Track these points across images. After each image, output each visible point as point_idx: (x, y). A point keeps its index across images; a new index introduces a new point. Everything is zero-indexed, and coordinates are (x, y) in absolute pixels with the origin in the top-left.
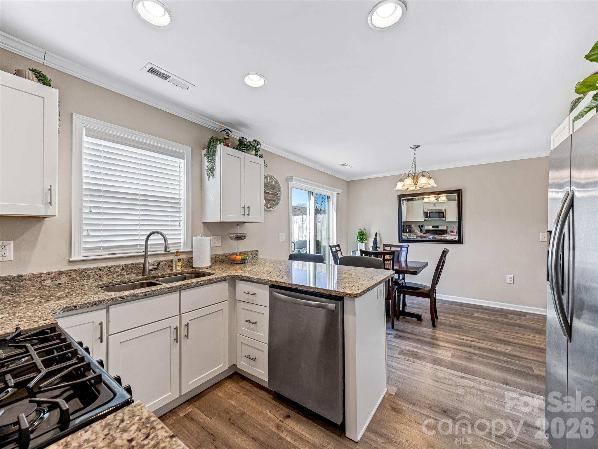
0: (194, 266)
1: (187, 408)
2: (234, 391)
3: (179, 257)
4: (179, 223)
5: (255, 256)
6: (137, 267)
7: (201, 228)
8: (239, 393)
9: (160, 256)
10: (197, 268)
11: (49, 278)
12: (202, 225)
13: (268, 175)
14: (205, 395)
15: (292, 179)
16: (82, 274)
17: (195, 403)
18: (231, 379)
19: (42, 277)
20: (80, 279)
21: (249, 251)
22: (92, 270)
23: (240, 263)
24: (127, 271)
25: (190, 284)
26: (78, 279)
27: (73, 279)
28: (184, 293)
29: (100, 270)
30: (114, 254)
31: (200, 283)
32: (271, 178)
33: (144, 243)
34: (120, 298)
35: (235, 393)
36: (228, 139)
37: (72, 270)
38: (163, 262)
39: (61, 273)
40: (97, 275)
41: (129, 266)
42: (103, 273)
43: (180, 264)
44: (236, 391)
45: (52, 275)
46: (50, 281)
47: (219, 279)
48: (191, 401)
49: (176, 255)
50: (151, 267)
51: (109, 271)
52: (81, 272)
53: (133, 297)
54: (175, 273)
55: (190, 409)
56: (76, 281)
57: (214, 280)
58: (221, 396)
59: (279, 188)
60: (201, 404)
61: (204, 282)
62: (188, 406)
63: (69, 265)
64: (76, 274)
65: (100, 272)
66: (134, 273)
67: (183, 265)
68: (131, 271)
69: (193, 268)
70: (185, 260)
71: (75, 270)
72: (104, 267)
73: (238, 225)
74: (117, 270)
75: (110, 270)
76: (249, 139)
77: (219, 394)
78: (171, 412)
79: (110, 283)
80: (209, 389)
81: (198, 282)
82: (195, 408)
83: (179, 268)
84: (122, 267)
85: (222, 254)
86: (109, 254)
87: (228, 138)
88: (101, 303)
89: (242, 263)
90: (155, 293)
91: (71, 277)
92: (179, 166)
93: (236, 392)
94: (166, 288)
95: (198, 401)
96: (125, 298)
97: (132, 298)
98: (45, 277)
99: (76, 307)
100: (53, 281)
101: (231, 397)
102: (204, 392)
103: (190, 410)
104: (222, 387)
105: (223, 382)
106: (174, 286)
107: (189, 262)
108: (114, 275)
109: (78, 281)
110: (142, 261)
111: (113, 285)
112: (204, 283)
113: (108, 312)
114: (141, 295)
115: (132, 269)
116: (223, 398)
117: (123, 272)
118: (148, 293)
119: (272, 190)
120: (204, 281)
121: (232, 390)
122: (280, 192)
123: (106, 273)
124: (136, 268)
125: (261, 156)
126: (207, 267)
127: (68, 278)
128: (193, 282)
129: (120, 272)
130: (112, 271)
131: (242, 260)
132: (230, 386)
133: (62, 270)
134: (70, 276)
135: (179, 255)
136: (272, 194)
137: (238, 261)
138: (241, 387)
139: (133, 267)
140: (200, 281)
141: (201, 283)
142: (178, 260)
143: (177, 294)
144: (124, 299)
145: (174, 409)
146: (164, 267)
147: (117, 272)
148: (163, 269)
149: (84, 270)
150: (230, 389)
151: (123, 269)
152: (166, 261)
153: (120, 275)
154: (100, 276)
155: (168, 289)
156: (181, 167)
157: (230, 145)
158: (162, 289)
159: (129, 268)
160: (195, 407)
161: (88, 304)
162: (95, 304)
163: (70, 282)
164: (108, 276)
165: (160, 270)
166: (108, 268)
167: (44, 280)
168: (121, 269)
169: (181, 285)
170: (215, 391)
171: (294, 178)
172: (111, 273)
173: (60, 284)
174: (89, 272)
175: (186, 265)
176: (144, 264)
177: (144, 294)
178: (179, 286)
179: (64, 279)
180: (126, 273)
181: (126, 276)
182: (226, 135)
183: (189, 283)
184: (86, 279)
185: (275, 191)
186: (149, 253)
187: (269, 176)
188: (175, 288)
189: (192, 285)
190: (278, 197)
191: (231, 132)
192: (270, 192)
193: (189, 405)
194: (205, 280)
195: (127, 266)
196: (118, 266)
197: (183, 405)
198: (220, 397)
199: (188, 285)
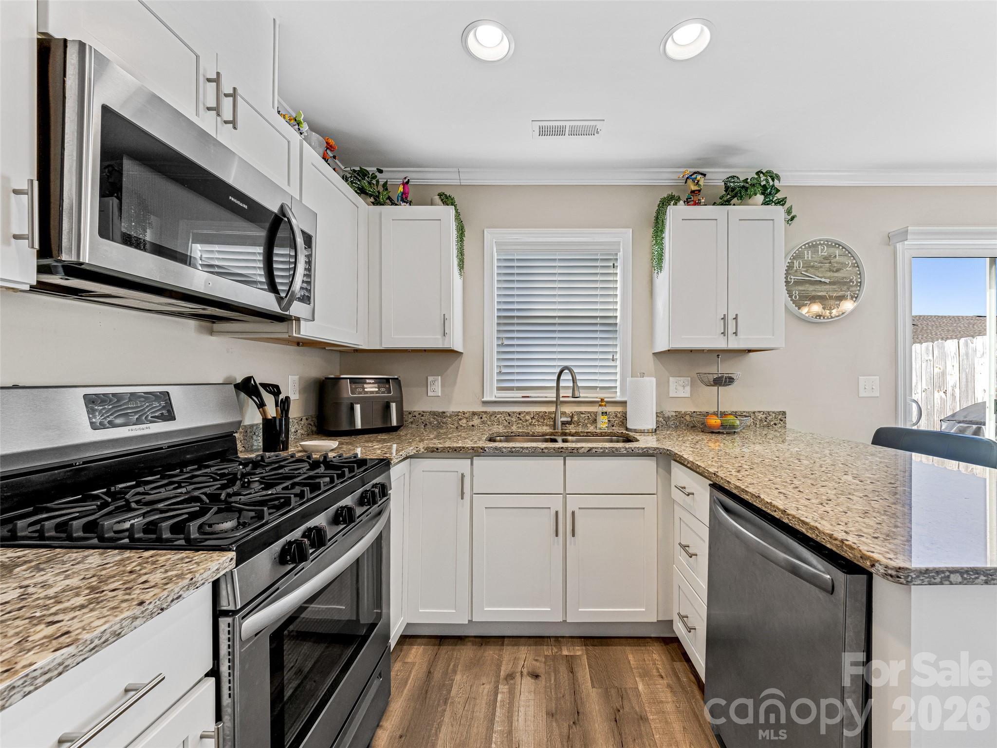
0: (629, 426)
1: (577, 648)
2: (657, 669)
3: (605, 409)
4: (613, 356)
5: (775, 424)
6: (551, 418)
7: (650, 363)
8: (662, 677)
9: (582, 404)
10: (630, 430)
11: (464, 417)
12: (651, 358)
13: (820, 240)
14: (612, 645)
15: (903, 235)
16: (493, 418)
17: (590, 648)
18: (665, 645)
19: (459, 416)
20: (490, 423)
21: (759, 412)
22: (501, 414)
23: (719, 433)
24: (539, 421)
25: (578, 449)
26: (489, 423)
27: (483, 423)
28: (570, 461)
29: (509, 415)
30: (528, 397)
31: (594, 450)
32: (827, 245)
33: (555, 384)
34: (481, 449)
35: (655, 672)
36: (699, 191)
37: (483, 412)
38: (584, 414)
39: (474, 414)
40: (506, 421)
41: (541, 414)
42: (512, 419)
43: (605, 419)
44: (660, 670)
45: (467, 415)
46: (464, 421)
47: (633, 451)
48: (588, 642)
49: (600, 405)
50: (564, 419)
51: (518, 418)
52: (491, 415)
53: (496, 451)
54: (596, 432)
55: (579, 651)
56: (487, 426)
57: (622, 450)
58: (632, 662)
59: (857, 265)
60: (597, 655)
61: (602, 450)
62: (579, 646)
63: (483, 406)
64: (486, 417)
65: (509, 418)
66: (547, 425)
67: (616, 422)
68: (542, 421)
69: (627, 429)
70: (619, 415)
71: (485, 412)
72: (514, 413)
73: (718, 355)
74: (528, 417)
75: (520, 417)
76: (746, 174)
77: (631, 657)
78: (557, 638)
79: (512, 433)
80: (623, 640)
81: (590, 449)
82: (585, 656)
83: (604, 426)
84: (532, 414)
85: (691, 412)
86: (523, 397)
87: (699, 189)
88: (461, 450)
89: (723, 433)
90: (523, 451)
91: (482, 420)
92: (612, 265)
93: (658, 672)
94: (539, 448)
95: (596, 647)
96: (487, 450)
97: (494, 452)
98: (461, 416)
99: (437, 449)
100: (468, 421)
101: (645, 674)
102: (613, 640)
103: (579, 653)
104: (643, 648)
105: (651, 642)
106: (551, 448)
107: (623, 419)
108: (524, 424)
109: (488, 426)
110: (553, 409)
111: (515, 436)
112: (602, 452)
113: (472, 464)
114: (505, 450)
115: (544, 419)
116: (631, 668)
117: (534, 421)
118: (514, 449)
119: (829, 274)
120: (601, 448)
121: (655, 664)
122: (860, 274)
123: (515, 420)
124: (549, 418)
125: (781, 202)
126: (648, 430)
127: (479, 420)
128: (582, 447)
129: (530, 421)
130: (521, 418)
131: (723, 426)
132: (656, 656)
133: (475, 411)
134: (481, 418)
135: (605, 406)
136: (830, 283)
137: (714, 427)
138: (674, 670)
139: (545, 416)
140: (596, 448)
141: (596, 451)
142: (602, 413)
143: (559, 461)
144: (485, 451)
145: (563, 637)
146: (586, 422)
147: (527, 421)
148: (585, 426)
149: (494, 413)
150: (654, 661)
151: (533, 417)
152: (589, 412)
153: (530, 424)
154: (509, 423)
155: (543, 449)
156: (617, 266)
157: (703, 201)
158: (534, 447)
159: (541, 417)
160: (587, 654)
161: (448, 449)
162: (455, 450)
163: (481, 426)
164: (518, 424)
165: (580, 426)
166: (517, 414)
167: (460, 420)
168: (532, 417)
169: (562, 448)
170: (628, 649)
171: (909, 231)
172: (521, 421)
173: (473, 426)
174: (499, 416)
175: (620, 423)
176: (555, 413)
177: (509, 449)
178: (559, 448)
179: (476, 421)
180: (537, 423)
181: (537, 427)
182: (695, 185)
183: (575, 448)
184: (496, 424)
185: (844, 276)
186: (562, 399)
187: (822, 242)
188: (553, 450)
189: (581, 451)
190: (853, 289)
191: (705, 175)
192: (823, 280)
193: (582, 645)
194: (604, 448)
195: (538, 413)
196: (528, 413)
197: (575, 640)
198: (629, 662)
199: (573, 450)
